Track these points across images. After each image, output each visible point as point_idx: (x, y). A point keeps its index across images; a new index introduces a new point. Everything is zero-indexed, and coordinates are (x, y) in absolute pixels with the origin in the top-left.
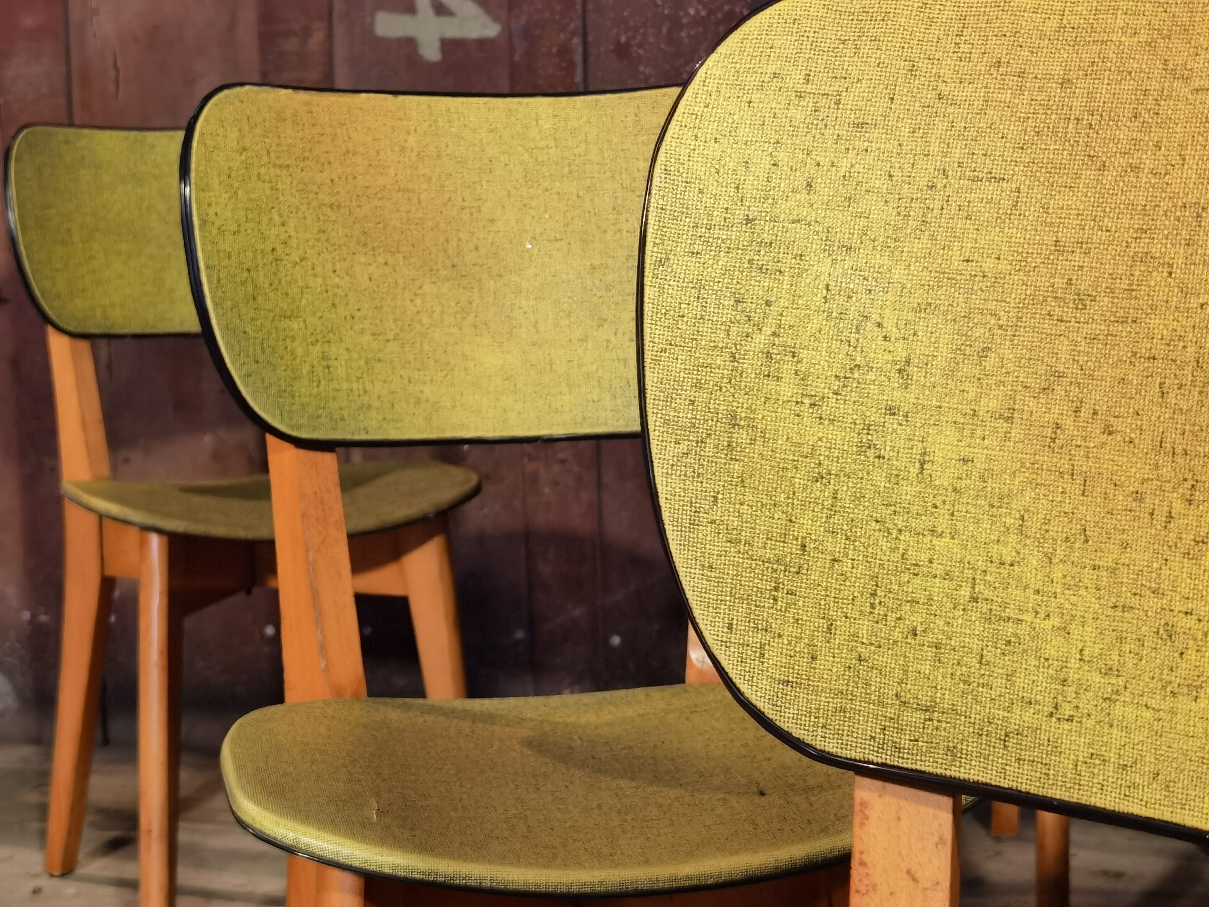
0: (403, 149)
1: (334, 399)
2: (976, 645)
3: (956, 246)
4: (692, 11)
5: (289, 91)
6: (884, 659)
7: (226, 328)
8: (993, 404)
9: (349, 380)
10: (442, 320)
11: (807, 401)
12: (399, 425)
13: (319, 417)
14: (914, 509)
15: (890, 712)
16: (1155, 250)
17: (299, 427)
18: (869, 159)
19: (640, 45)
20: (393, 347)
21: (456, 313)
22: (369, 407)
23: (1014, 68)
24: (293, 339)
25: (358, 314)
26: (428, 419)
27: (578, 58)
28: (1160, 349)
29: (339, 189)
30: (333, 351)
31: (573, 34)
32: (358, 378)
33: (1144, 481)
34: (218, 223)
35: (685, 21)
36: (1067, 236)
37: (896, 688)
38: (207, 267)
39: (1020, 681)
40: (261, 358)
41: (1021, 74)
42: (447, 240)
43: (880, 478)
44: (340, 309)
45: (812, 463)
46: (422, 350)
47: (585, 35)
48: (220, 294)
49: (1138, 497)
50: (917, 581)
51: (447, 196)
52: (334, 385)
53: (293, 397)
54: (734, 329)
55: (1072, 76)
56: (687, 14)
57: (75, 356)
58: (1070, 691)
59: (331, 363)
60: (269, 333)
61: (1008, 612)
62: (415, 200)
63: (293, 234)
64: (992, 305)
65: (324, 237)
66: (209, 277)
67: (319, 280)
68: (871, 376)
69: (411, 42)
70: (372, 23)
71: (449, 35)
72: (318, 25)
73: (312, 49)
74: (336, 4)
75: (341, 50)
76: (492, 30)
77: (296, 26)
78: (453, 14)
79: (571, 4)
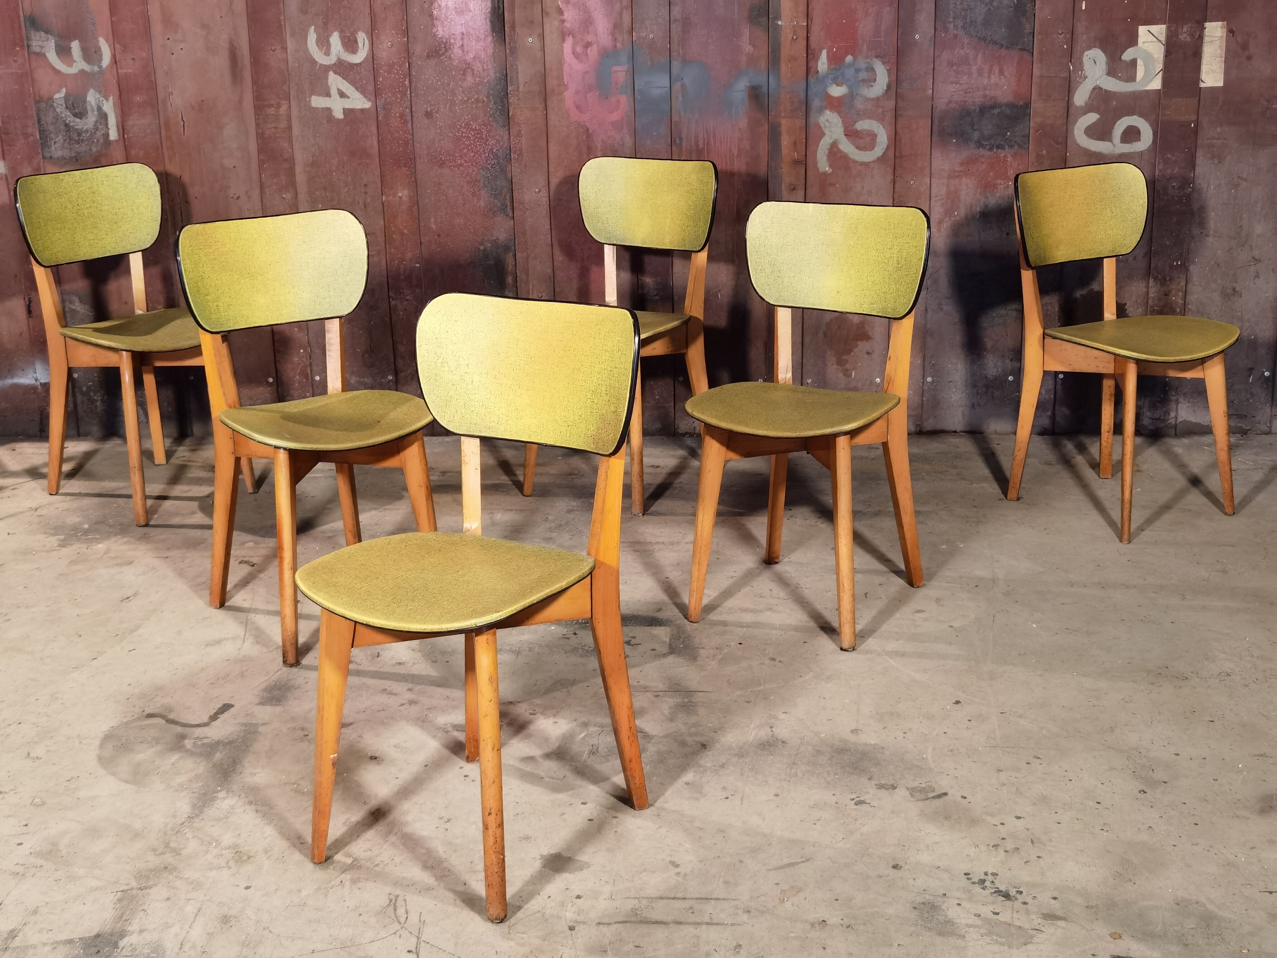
1: (221, 318)
2: (483, 413)
3: (476, 343)
6: (467, 416)
8: (484, 372)
10: (247, 290)
11: (450, 371)
13: (218, 324)
14: (471, 390)
17: (213, 328)
18: (458, 327)
19: (437, 113)
20: (234, 300)
21: (251, 288)
24: (210, 302)
25: (224, 292)
27: (409, 118)
30: (219, 304)
32: (226, 311)
35: (457, 102)
36: (495, 342)
39: (492, 418)
42: (246, 266)
43: (464, 385)
44: (220, 291)
45: (452, 382)
46: (242, 300)
47: (411, 108)
49: (510, 387)
50: (472, 402)
52: (221, 314)
53: (213, 318)
56: (458, 99)
58: (500, 420)
59: (219, 308)
63: (206, 269)
64: (483, 354)
65: (213, 269)
67: (214, 283)
68: (462, 367)
69: (329, 110)
70: (310, 100)
71: (347, 107)
72: (284, 102)
73: (281, 113)
74: (292, 92)
75: (295, 113)
76: (367, 105)
77: (273, 102)
78: (349, 97)
79: (405, 94)
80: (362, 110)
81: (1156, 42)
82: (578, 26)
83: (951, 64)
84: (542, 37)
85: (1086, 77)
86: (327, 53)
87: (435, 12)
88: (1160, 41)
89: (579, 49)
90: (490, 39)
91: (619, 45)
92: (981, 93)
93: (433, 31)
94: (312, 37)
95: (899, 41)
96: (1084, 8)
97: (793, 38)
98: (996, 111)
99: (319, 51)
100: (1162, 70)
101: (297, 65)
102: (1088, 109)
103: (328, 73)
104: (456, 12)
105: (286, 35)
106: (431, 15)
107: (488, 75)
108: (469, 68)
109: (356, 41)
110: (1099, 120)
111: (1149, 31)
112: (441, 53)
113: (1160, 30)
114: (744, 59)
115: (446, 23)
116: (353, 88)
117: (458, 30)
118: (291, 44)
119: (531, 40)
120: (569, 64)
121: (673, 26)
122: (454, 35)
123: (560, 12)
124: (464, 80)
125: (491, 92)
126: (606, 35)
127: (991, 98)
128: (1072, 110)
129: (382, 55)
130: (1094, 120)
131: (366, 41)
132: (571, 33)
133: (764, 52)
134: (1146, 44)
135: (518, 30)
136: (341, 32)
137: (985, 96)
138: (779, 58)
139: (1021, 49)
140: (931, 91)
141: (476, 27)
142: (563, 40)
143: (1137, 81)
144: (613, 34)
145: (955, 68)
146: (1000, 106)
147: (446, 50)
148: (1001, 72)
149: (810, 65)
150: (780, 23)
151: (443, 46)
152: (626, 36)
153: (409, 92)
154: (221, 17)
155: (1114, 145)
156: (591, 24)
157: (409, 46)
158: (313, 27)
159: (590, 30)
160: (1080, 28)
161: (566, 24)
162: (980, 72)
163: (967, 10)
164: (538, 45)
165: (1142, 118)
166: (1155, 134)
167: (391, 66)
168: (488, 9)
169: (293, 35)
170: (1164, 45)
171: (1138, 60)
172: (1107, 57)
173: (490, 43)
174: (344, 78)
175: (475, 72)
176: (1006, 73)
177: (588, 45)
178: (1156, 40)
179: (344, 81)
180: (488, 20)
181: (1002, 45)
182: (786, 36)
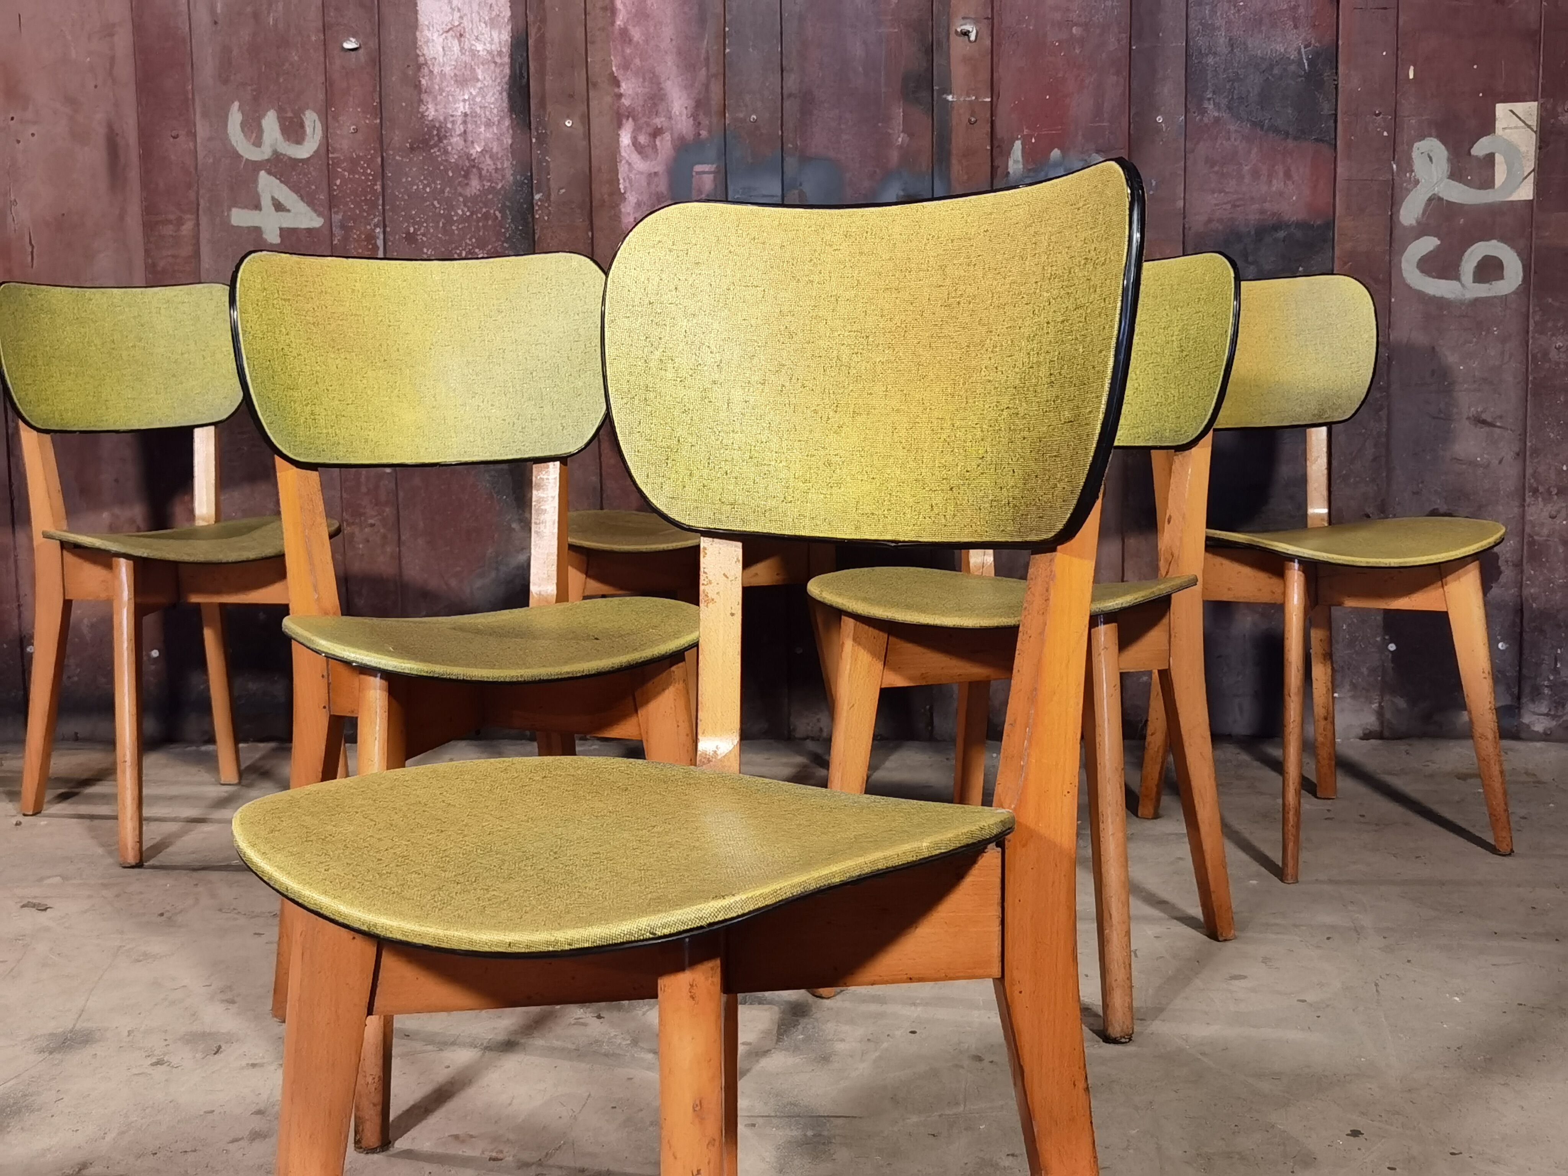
0: (353, 291)
1: (319, 438)
2: (752, 476)
3: (739, 314)
4: (460, 212)
5: (288, 255)
6: (713, 485)
7: (258, 395)
8: (757, 378)
9: (326, 428)
10: (379, 394)
11: (679, 380)
12: (356, 454)
13: (310, 449)
14: (725, 423)
15: (717, 506)
16: (820, 314)
17: (299, 455)
18: (702, 278)
19: (424, 235)
20: (351, 408)
21: (388, 388)
22: (339, 443)
23: (761, 240)
24: (295, 402)
25: (330, 388)
26: (372, 452)
27: (380, 243)
28: (823, 353)
29: (318, 314)
30: (317, 410)
31: (376, 226)
32: (332, 427)
33: (818, 405)
34: (252, 332)
35: (455, 218)
36: (785, 309)
37: (719, 497)
38: (247, 358)
39: (770, 488)
40: (278, 413)
41: (764, 243)
42: (381, 345)
43: (710, 410)
44: (320, 385)
45: (681, 405)
46: (368, 411)
47: (385, 226)
48: (254, 374)
49: (816, 412)
50: (727, 452)
51: (380, 319)
52: (318, 430)
53: (296, 437)
54: (646, 349)
55: (785, 244)
56: (457, 214)
57: (41, 445)
58: (791, 490)
59: (317, 417)
60: (281, 398)
61: (765, 462)
62: (361, 321)
63: (293, 340)
64: (755, 338)
65: (310, 342)
66: (248, 364)
67: (308, 367)
68: (706, 368)
69: (257, 230)
70: (229, 216)
71: (285, 225)
72: (189, 216)
73: (184, 233)
74: (202, 202)
75: (205, 236)
76: (316, 222)
77: (172, 217)
78: (289, 211)
79: (374, 205)
80: (309, 231)
81: (1522, 127)
82: (641, 103)
83: (1210, 162)
84: (586, 119)
85: (1417, 182)
86: (258, 143)
87: (423, 82)
88: (1529, 126)
89: (642, 139)
90: (507, 122)
91: (704, 133)
92: (1256, 206)
93: (421, 110)
94: (235, 117)
95: (1132, 126)
96: (1411, 76)
97: (970, 120)
98: (1281, 234)
99: (245, 141)
100: (1533, 170)
101: (211, 160)
102: (1422, 230)
103: (258, 174)
104: (456, 81)
105: (195, 115)
106: (418, 86)
107: (503, 176)
108: (474, 166)
109: (302, 126)
110: (1438, 247)
111: (1511, 111)
112: (432, 143)
113: (1529, 109)
114: (894, 156)
115: (439, 97)
116: (294, 196)
117: (461, 108)
118: (202, 130)
119: (568, 123)
120: (627, 161)
121: (787, 104)
122: (452, 116)
123: (616, 83)
124: (467, 184)
125: (508, 204)
126: (684, 117)
127: (1274, 214)
128: (1396, 233)
129: (341, 144)
130: (1431, 248)
131: (319, 126)
132: (631, 114)
133: (925, 143)
134: (1507, 131)
135: (549, 108)
136: (280, 111)
137: (1262, 212)
138: (949, 154)
139: (1316, 140)
140: (1182, 202)
141: (487, 105)
142: (620, 126)
143: (1496, 187)
144: (694, 116)
145: (1216, 169)
146: (1288, 226)
147: (440, 140)
148: (1288, 175)
149: (996, 163)
150: (950, 98)
151: (435, 132)
152: (715, 120)
153: (380, 202)
154: (96, 87)
155: (1463, 285)
156: (662, 100)
157: (384, 132)
158: (236, 104)
159: (660, 110)
160: (1408, 105)
161: (623, 100)
162: (1256, 174)
163: (1233, 81)
164: (580, 130)
165: (1505, 243)
166: (1526, 268)
167: (354, 163)
168: (504, 77)
169: (205, 115)
170: (1535, 132)
171: (1497, 155)
172: (1448, 149)
173: (508, 130)
174: (281, 182)
175: (484, 172)
176: (1296, 177)
177: (657, 133)
178: (1523, 124)
179: (282, 185)
180: (505, 94)
181: (1287, 134)
182: (959, 121)
